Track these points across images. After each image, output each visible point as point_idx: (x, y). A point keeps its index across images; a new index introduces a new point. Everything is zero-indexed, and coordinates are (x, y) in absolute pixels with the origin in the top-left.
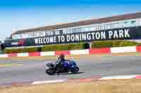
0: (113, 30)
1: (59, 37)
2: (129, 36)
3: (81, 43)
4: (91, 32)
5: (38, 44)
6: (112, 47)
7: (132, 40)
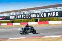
0: (50, 12)
1: (23, 15)
2: (58, 15)
3: (34, 19)
4: (39, 13)
5: (12, 19)
6: (49, 21)
7: (60, 18)
